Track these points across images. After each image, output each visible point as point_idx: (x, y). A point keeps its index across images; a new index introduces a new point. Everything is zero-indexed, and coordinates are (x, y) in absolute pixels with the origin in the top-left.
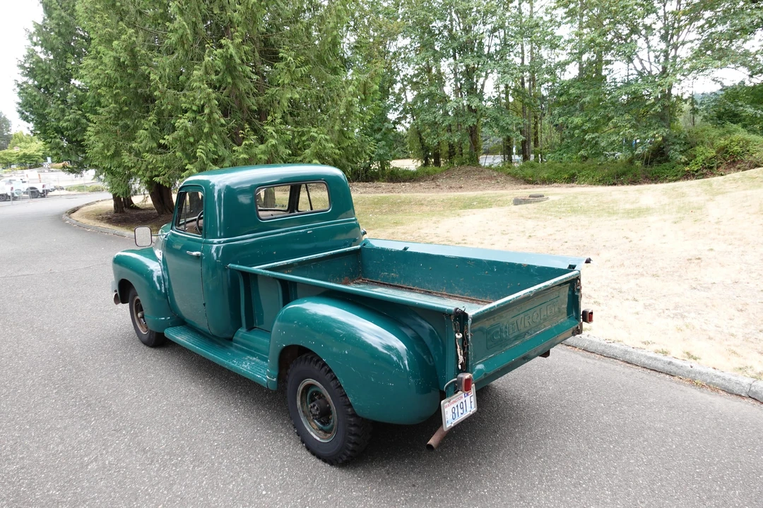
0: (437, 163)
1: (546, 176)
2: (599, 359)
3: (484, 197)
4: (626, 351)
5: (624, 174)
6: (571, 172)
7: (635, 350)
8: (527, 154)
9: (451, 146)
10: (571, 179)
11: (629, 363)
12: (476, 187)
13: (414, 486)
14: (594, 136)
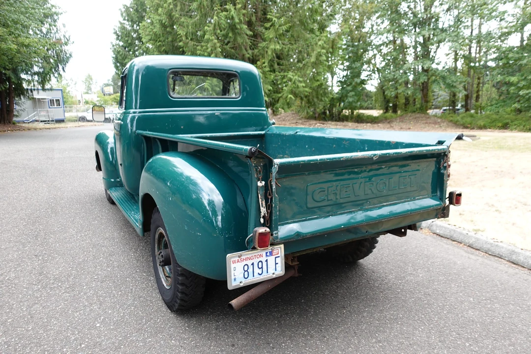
0: (395, 111)
1: (482, 124)
2: (483, 256)
4: (513, 251)
6: (505, 121)
7: (523, 252)
8: (469, 107)
9: (407, 99)
10: (505, 127)
11: (515, 264)
12: (422, 129)
13: (233, 345)
14: (527, 92)
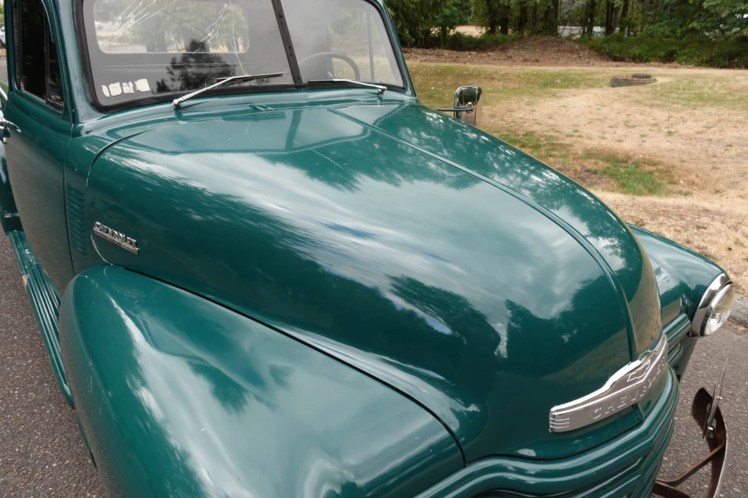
0: (504, 31)
1: (637, 52)
3: (570, 74)
5: (739, 54)
6: (670, 49)
8: (613, 25)
9: (524, 10)
10: (669, 58)
12: (556, 62)
